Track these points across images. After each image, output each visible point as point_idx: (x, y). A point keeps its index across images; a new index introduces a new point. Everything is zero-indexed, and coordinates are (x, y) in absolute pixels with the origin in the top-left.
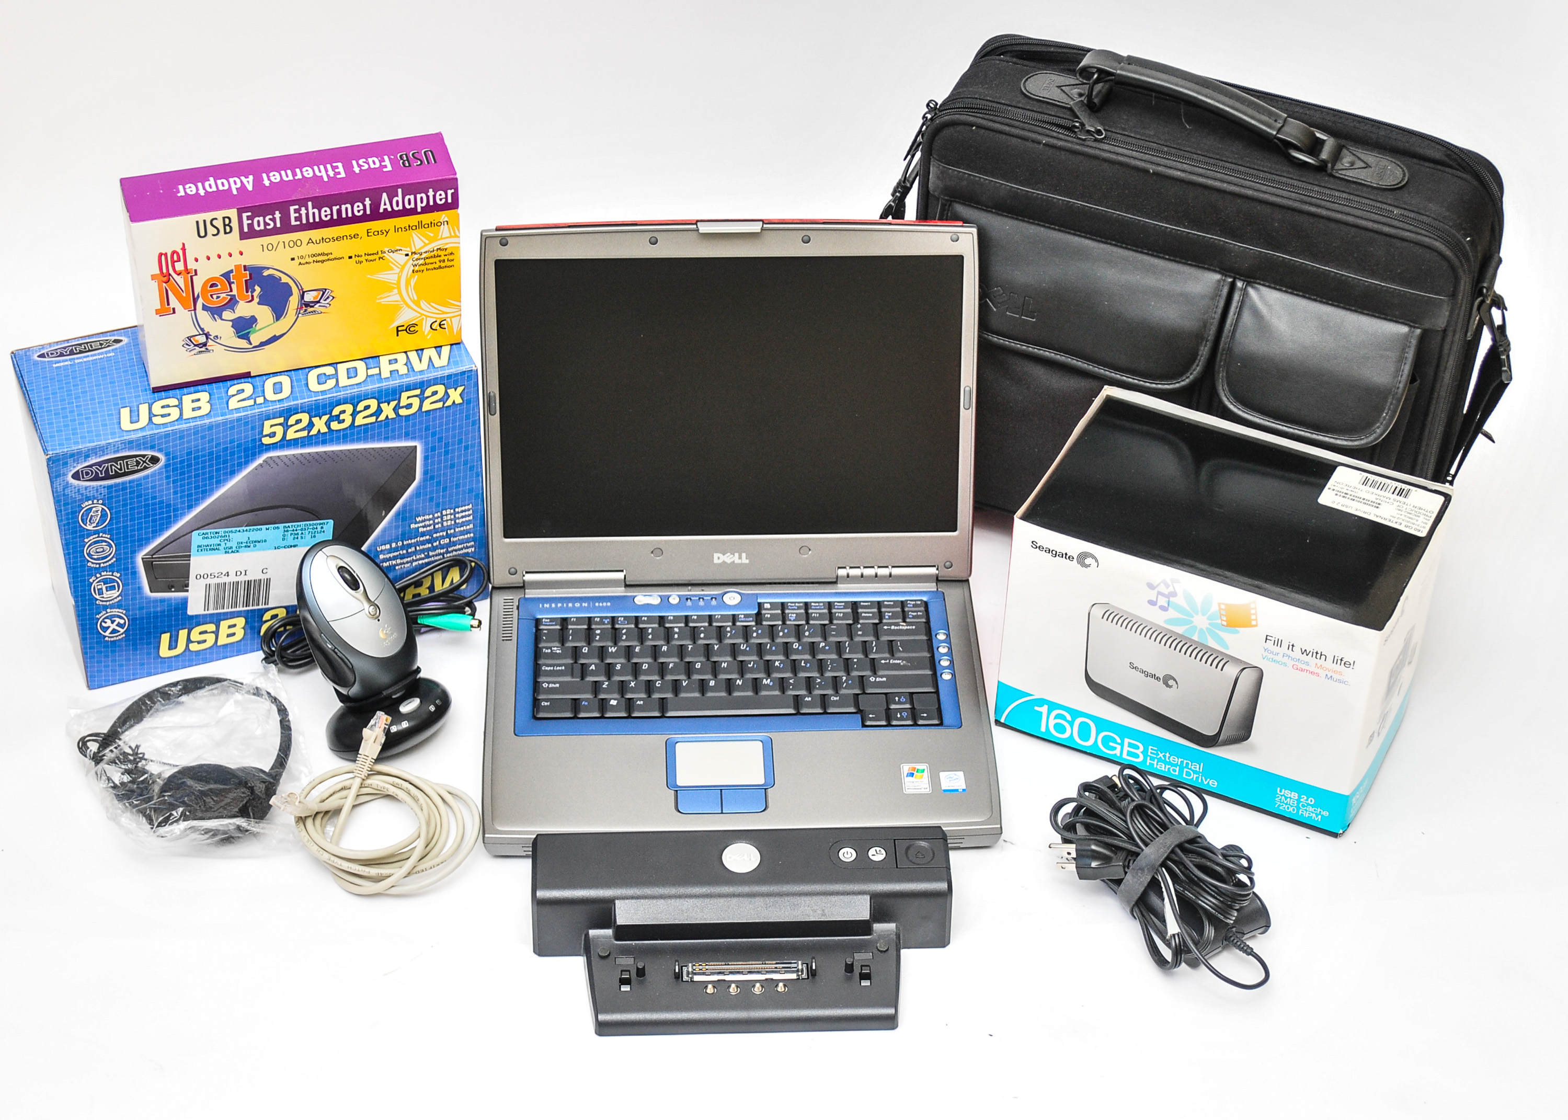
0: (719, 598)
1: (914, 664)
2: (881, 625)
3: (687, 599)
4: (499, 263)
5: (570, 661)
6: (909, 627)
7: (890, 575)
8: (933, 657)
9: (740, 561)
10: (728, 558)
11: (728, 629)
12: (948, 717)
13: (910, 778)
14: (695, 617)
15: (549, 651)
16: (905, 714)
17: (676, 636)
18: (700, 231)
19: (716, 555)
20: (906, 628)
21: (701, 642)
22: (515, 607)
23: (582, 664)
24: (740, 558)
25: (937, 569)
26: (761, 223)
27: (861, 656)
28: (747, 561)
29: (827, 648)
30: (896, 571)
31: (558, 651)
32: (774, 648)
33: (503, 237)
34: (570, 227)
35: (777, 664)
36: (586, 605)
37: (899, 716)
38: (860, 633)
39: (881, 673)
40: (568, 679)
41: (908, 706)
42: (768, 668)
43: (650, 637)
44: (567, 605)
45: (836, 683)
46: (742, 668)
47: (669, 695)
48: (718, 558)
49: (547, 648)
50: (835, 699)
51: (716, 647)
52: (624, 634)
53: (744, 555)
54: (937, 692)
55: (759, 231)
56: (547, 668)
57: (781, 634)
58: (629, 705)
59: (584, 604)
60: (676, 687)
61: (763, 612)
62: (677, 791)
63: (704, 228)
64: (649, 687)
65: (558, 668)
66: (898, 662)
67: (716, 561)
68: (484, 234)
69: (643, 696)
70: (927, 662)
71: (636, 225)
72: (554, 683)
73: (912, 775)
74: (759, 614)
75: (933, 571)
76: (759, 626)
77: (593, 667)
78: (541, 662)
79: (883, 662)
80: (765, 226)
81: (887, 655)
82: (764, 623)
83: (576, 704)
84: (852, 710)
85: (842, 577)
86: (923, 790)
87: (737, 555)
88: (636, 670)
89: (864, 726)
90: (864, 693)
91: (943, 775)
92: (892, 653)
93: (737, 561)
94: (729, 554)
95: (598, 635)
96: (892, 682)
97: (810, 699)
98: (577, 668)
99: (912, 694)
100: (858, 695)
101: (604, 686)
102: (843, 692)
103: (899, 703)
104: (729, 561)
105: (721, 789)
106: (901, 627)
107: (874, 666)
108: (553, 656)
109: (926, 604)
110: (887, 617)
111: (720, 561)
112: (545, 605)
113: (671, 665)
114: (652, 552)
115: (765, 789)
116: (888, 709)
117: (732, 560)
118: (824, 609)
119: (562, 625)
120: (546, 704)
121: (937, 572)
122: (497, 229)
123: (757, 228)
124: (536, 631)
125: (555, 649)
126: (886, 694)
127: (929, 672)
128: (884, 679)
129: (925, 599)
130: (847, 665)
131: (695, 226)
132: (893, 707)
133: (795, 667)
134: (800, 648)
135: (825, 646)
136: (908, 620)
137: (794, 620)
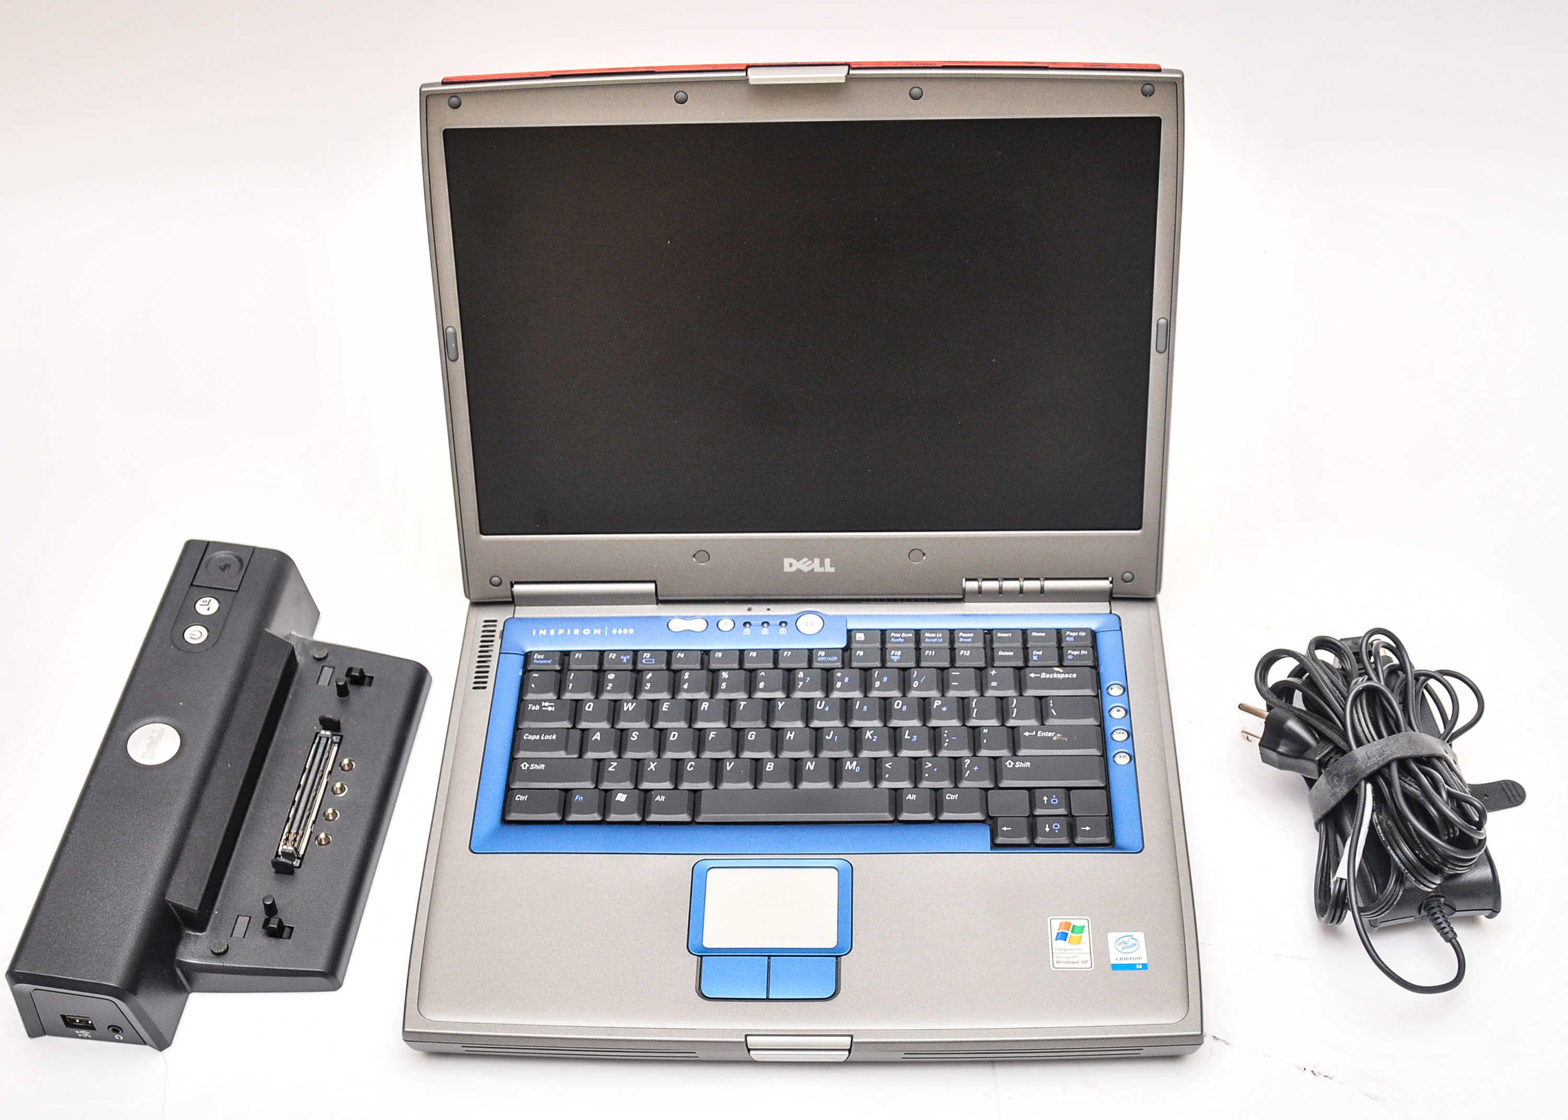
0: (791, 623)
1: (1073, 737)
2: (1028, 670)
3: (745, 624)
4: (449, 135)
5: (566, 724)
6: (1067, 676)
7: (1042, 589)
8: (1102, 726)
9: (822, 570)
10: (804, 565)
11: (801, 675)
12: (1124, 834)
13: (1061, 944)
14: (754, 654)
15: (538, 707)
16: (1057, 826)
17: (724, 685)
18: (751, 82)
19: (787, 561)
20: (1062, 676)
21: (759, 695)
22: (497, 634)
23: (583, 730)
24: (822, 564)
25: (1111, 582)
26: (847, 67)
27: (994, 722)
28: (833, 570)
29: (944, 709)
30: (1050, 585)
31: (550, 709)
32: (865, 708)
33: (454, 94)
34: (553, 77)
35: (868, 734)
36: (599, 632)
37: (1047, 829)
38: (994, 684)
39: (1022, 752)
40: (562, 754)
41: (1062, 811)
42: (856, 740)
43: (686, 686)
44: (572, 632)
45: (955, 769)
46: (817, 740)
47: (706, 785)
48: (790, 565)
49: (535, 702)
50: (953, 797)
51: (780, 705)
52: (649, 681)
53: (827, 561)
54: (1107, 788)
55: (843, 81)
56: (530, 737)
57: (877, 684)
58: (645, 800)
59: (595, 631)
60: (716, 771)
61: (854, 645)
62: (702, 954)
63: (756, 77)
64: (677, 770)
65: (547, 737)
66: (1050, 734)
67: (787, 569)
68: (423, 89)
69: (668, 785)
70: (1094, 735)
71: (653, 73)
72: (538, 761)
73: (1063, 936)
74: (847, 649)
75: (1105, 584)
76: (847, 671)
77: (597, 736)
78: (525, 725)
79: (1027, 734)
80: (852, 72)
81: (1033, 722)
82: (854, 664)
83: (566, 796)
84: (978, 816)
85: (972, 592)
86: (1081, 965)
87: (817, 560)
88: (660, 741)
89: (995, 846)
90: (997, 787)
91: (1112, 937)
92: (1042, 716)
93: (818, 569)
94: (806, 559)
95: (611, 681)
96: (1040, 766)
97: (914, 797)
98: (575, 736)
99: (1069, 789)
100: (986, 790)
101: (610, 769)
102: (964, 784)
103: (1049, 806)
104: (805, 569)
105: (770, 954)
106: (1055, 675)
107: (1014, 740)
108: (543, 715)
109: (1093, 634)
110: (1035, 658)
111: (793, 569)
112: (541, 632)
113: (712, 735)
114: (694, 556)
115: (836, 955)
116: (1032, 816)
117: (810, 568)
118: (944, 642)
119: (562, 663)
120: (522, 798)
121: (1111, 585)
122: (444, 83)
123: (838, 75)
124: (524, 673)
125: (547, 704)
126: (1029, 789)
127: (1095, 752)
128: (1028, 764)
129: (1093, 625)
130: (974, 738)
131: (744, 74)
132: (1038, 812)
133: (895, 739)
134: (904, 708)
135: (942, 706)
136: (1065, 663)
137: (898, 661)
